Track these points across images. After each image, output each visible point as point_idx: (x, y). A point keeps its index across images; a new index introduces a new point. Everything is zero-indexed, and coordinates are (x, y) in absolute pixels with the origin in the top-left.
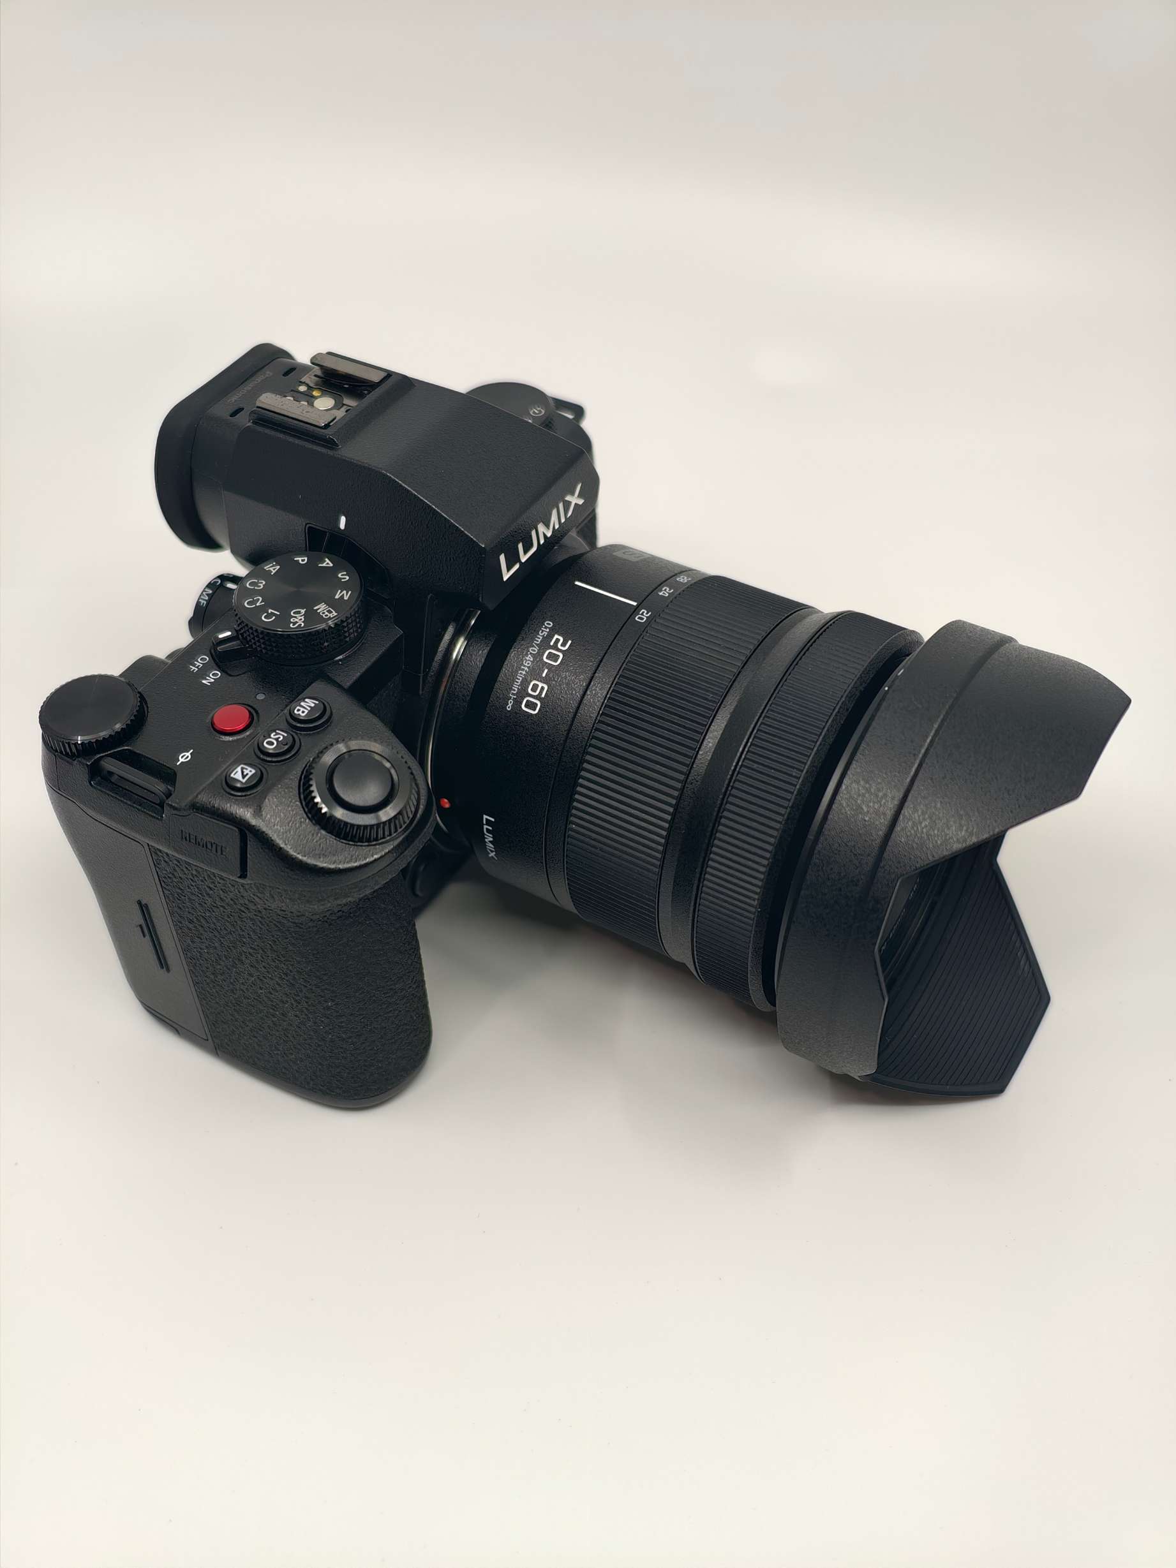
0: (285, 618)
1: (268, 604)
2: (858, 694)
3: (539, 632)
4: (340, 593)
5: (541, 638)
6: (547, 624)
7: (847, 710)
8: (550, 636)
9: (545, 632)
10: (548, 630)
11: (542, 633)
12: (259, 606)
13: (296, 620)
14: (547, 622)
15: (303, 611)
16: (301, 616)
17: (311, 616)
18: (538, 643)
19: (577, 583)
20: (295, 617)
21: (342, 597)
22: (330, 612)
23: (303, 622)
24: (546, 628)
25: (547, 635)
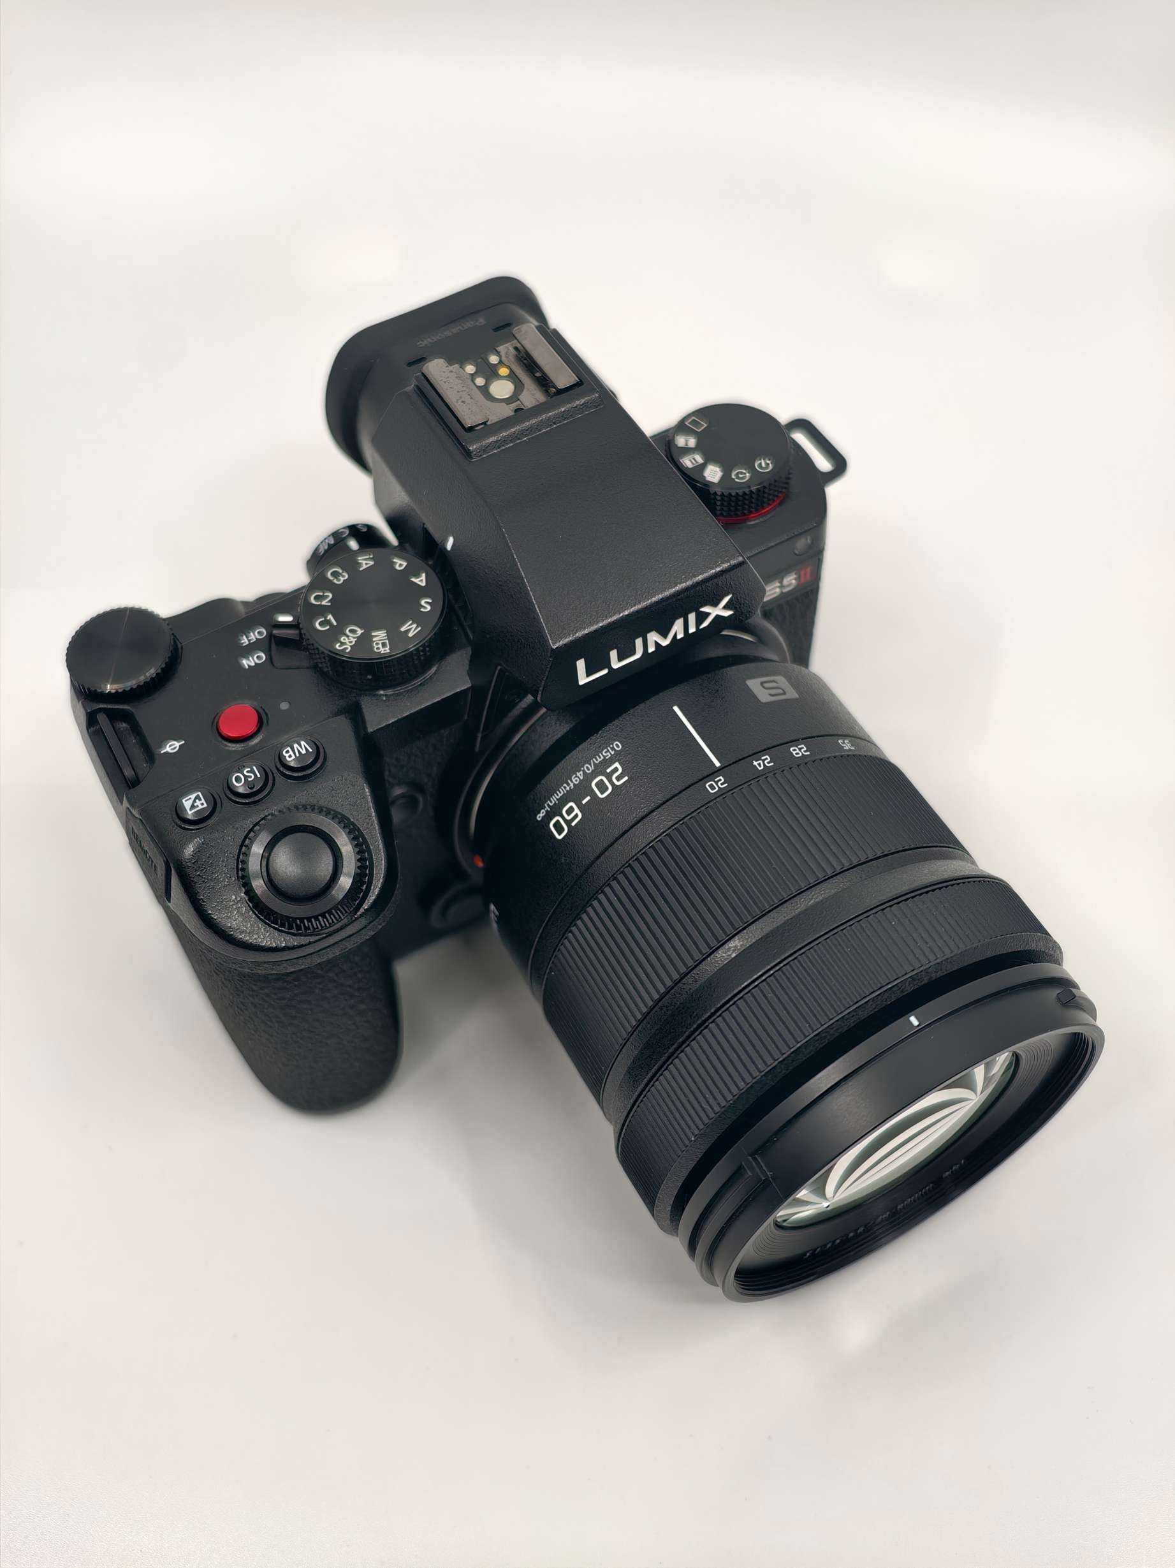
0: (336, 632)
1: (333, 608)
2: (926, 981)
3: (603, 750)
4: (409, 625)
5: (602, 758)
6: (617, 745)
7: (902, 992)
8: (611, 762)
9: (607, 754)
10: (613, 753)
11: (605, 753)
12: (324, 605)
13: (347, 641)
14: (617, 743)
15: (360, 632)
16: (354, 638)
17: (365, 641)
18: (596, 762)
19: (676, 709)
20: (348, 636)
21: (408, 631)
22: (384, 645)
23: (351, 646)
24: (613, 749)
25: (610, 758)
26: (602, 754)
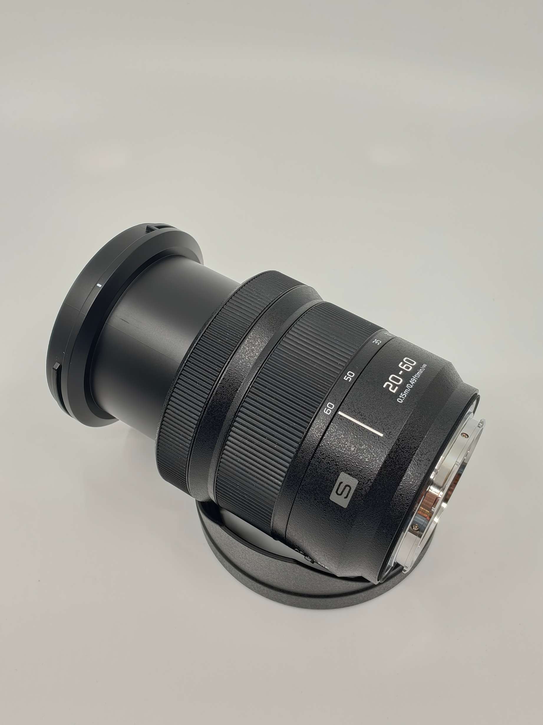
5: (405, 392)
8: (399, 392)
9: (403, 395)
10: (400, 397)
14: (402, 402)
18: (407, 390)
19: (381, 435)
25: (401, 394)
26: (406, 394)
